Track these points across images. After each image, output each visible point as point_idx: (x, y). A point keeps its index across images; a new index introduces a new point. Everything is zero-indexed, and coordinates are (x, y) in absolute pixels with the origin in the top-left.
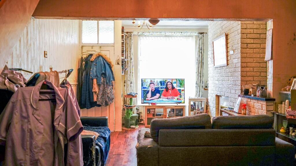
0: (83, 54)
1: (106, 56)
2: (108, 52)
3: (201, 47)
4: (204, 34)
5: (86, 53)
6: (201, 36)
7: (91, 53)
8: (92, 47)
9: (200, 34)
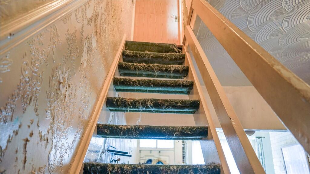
0: (141, 159)
1: (165, 161)
2: (167, 157)
3: (260, 152)
4: (263, 138)
5: (144, 158)
6: (259, 140)
7: (150, 158)
8: (151, 151)
9: (257, 138)
